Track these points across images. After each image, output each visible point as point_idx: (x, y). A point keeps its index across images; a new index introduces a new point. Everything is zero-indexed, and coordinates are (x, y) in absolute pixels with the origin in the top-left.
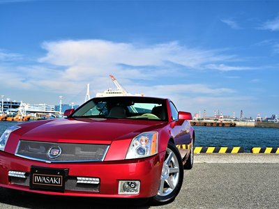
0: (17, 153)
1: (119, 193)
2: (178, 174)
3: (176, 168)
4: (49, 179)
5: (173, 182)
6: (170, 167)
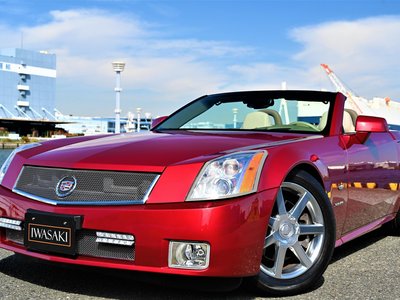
0: (16, 188)
1: (171, 265)
2: (322, 236)
3: (316, 225)
4: (52, 233)
5: (309, 254)
6: (304, 222)
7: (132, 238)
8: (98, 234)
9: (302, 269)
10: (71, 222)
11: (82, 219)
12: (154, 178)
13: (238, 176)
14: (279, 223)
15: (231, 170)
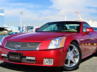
0: (5, 47)
1: (44, 64)
2: (79, 57)
3: (77, 54)
4: (15, 57)
5: (76, 61)
6: (74, 54)
7: (35, 58)
8: (27, 57)
9: (74, 65)
10: (20, 54)
11: (23, 54)
12: (39, 44)
13: (59, 43)
14: (69, 54)
15: (58, 42)
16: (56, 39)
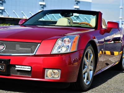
7: (30, 68)
11: (9, 60)
12: (38, 45)
16: (64, 38)
